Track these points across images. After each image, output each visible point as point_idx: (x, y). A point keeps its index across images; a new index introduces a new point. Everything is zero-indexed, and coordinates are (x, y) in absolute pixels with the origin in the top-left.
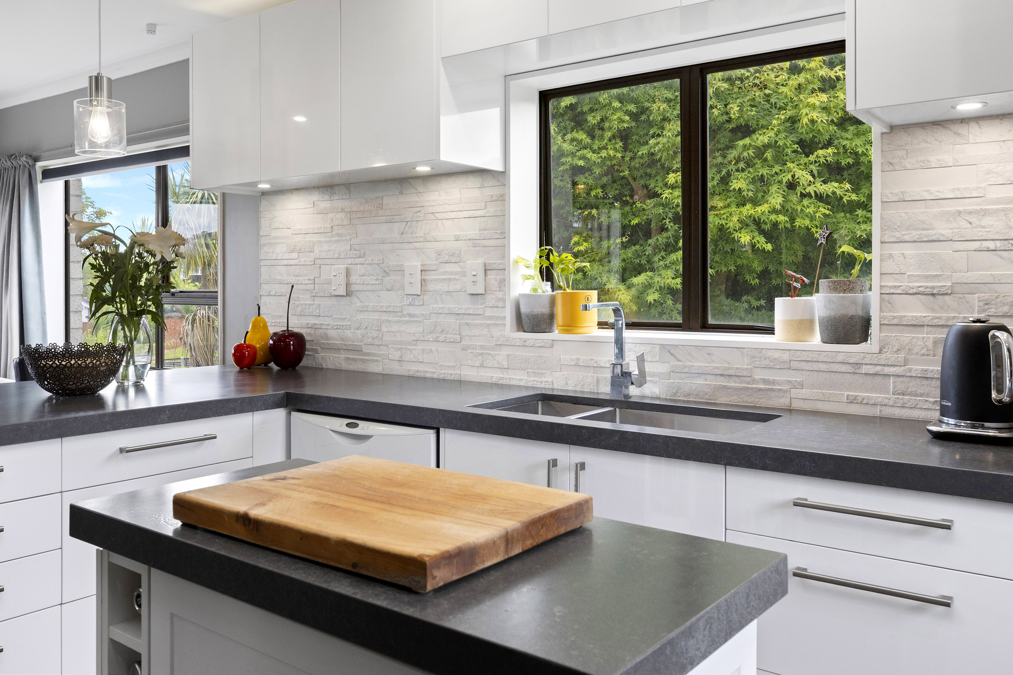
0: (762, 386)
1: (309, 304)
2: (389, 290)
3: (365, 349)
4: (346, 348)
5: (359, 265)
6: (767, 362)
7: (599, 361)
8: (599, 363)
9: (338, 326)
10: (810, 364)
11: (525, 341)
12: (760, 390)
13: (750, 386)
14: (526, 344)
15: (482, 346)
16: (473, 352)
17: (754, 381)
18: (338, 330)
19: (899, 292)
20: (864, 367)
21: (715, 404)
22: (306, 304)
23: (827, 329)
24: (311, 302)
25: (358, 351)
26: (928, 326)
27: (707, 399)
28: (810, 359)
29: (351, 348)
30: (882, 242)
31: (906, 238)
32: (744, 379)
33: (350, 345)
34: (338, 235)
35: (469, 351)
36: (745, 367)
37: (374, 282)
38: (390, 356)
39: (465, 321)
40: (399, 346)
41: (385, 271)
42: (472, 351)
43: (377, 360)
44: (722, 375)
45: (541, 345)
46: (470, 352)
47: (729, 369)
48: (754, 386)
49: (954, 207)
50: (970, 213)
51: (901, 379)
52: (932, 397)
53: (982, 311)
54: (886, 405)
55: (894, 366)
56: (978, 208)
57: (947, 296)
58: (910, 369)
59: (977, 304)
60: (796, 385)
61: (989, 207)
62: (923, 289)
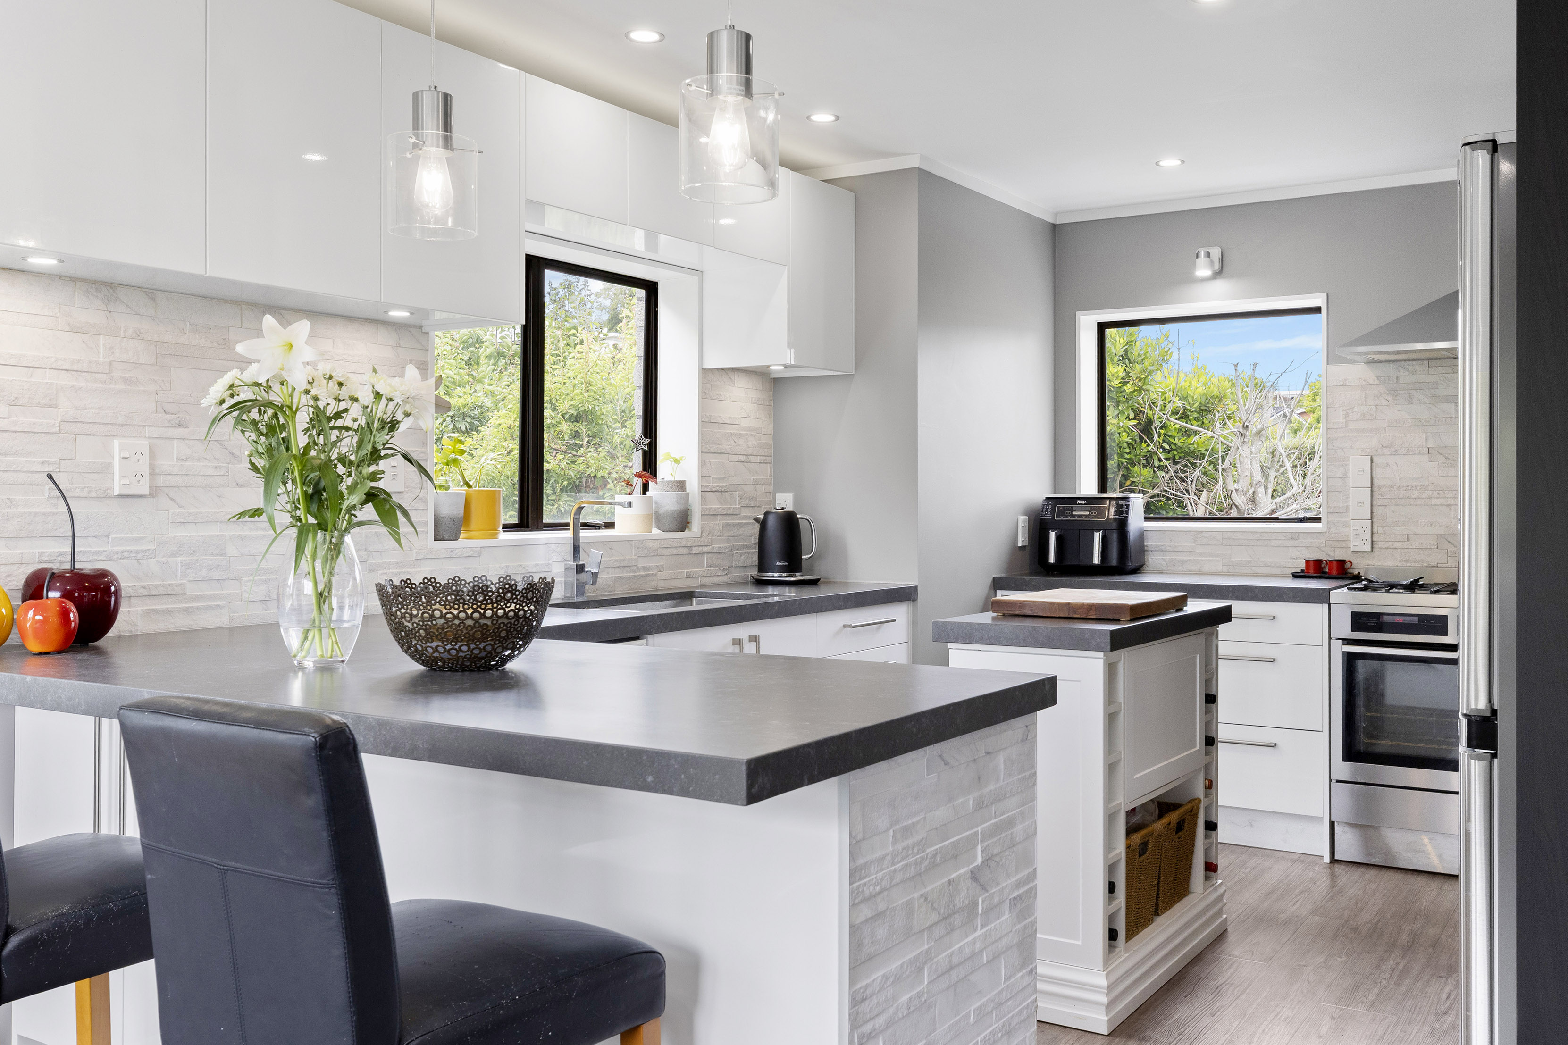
0: (642, 573)
1: (44, 514)
2: (242, 486)
3: (192, 590)
4: (147, 593)
5: (175, 442)
6: (645, 552)
7: (527, 566)
8: (527, 568)
9: (125, 554)
10: (668, 550)
11: (452, 551)
12: (642, 576)
13: (636, 574)
14: (453, 555)
15: (397, 563)
16: (386, 573)
17: (638, 570)
18: (124, 562)
19: (708, 490)
20: (694, 548)
21: (614, 594)
22: (36, 514)
23: (676, 520)
24: (49, 510)
25: (179, 595)
26: (720, 515)
27: (609, 592)
28: (669, 546)
29: (162, 591)
30: (702, 452)
31: (712, 450)
32: (632, 568)
33: (156, 587)
34: (126, 380)
35: (380, 572)
36: (633, 557)
37: (210, 471)
38: (245, 595)
39: (374, 531)
40: (264, 577)
41: (233, 454)
42: (385, 571)
43: (219, 605)
44: (618, 567)
45: (470, 554)
46: (382, 574)
47: (624, 560)
48: (638, 574)
49: (729, 430)
50: (735, 435)
51: (710, 555)
52: (723, 567)
53: (739, 503)
54: (703, 576)
55: (707, 546)
56: (738, 432)
57: (727, 494)
58: (713, 547)
59: (737, 499)
60: (661, 569)
61: (742, 432)
62: (718, 488)
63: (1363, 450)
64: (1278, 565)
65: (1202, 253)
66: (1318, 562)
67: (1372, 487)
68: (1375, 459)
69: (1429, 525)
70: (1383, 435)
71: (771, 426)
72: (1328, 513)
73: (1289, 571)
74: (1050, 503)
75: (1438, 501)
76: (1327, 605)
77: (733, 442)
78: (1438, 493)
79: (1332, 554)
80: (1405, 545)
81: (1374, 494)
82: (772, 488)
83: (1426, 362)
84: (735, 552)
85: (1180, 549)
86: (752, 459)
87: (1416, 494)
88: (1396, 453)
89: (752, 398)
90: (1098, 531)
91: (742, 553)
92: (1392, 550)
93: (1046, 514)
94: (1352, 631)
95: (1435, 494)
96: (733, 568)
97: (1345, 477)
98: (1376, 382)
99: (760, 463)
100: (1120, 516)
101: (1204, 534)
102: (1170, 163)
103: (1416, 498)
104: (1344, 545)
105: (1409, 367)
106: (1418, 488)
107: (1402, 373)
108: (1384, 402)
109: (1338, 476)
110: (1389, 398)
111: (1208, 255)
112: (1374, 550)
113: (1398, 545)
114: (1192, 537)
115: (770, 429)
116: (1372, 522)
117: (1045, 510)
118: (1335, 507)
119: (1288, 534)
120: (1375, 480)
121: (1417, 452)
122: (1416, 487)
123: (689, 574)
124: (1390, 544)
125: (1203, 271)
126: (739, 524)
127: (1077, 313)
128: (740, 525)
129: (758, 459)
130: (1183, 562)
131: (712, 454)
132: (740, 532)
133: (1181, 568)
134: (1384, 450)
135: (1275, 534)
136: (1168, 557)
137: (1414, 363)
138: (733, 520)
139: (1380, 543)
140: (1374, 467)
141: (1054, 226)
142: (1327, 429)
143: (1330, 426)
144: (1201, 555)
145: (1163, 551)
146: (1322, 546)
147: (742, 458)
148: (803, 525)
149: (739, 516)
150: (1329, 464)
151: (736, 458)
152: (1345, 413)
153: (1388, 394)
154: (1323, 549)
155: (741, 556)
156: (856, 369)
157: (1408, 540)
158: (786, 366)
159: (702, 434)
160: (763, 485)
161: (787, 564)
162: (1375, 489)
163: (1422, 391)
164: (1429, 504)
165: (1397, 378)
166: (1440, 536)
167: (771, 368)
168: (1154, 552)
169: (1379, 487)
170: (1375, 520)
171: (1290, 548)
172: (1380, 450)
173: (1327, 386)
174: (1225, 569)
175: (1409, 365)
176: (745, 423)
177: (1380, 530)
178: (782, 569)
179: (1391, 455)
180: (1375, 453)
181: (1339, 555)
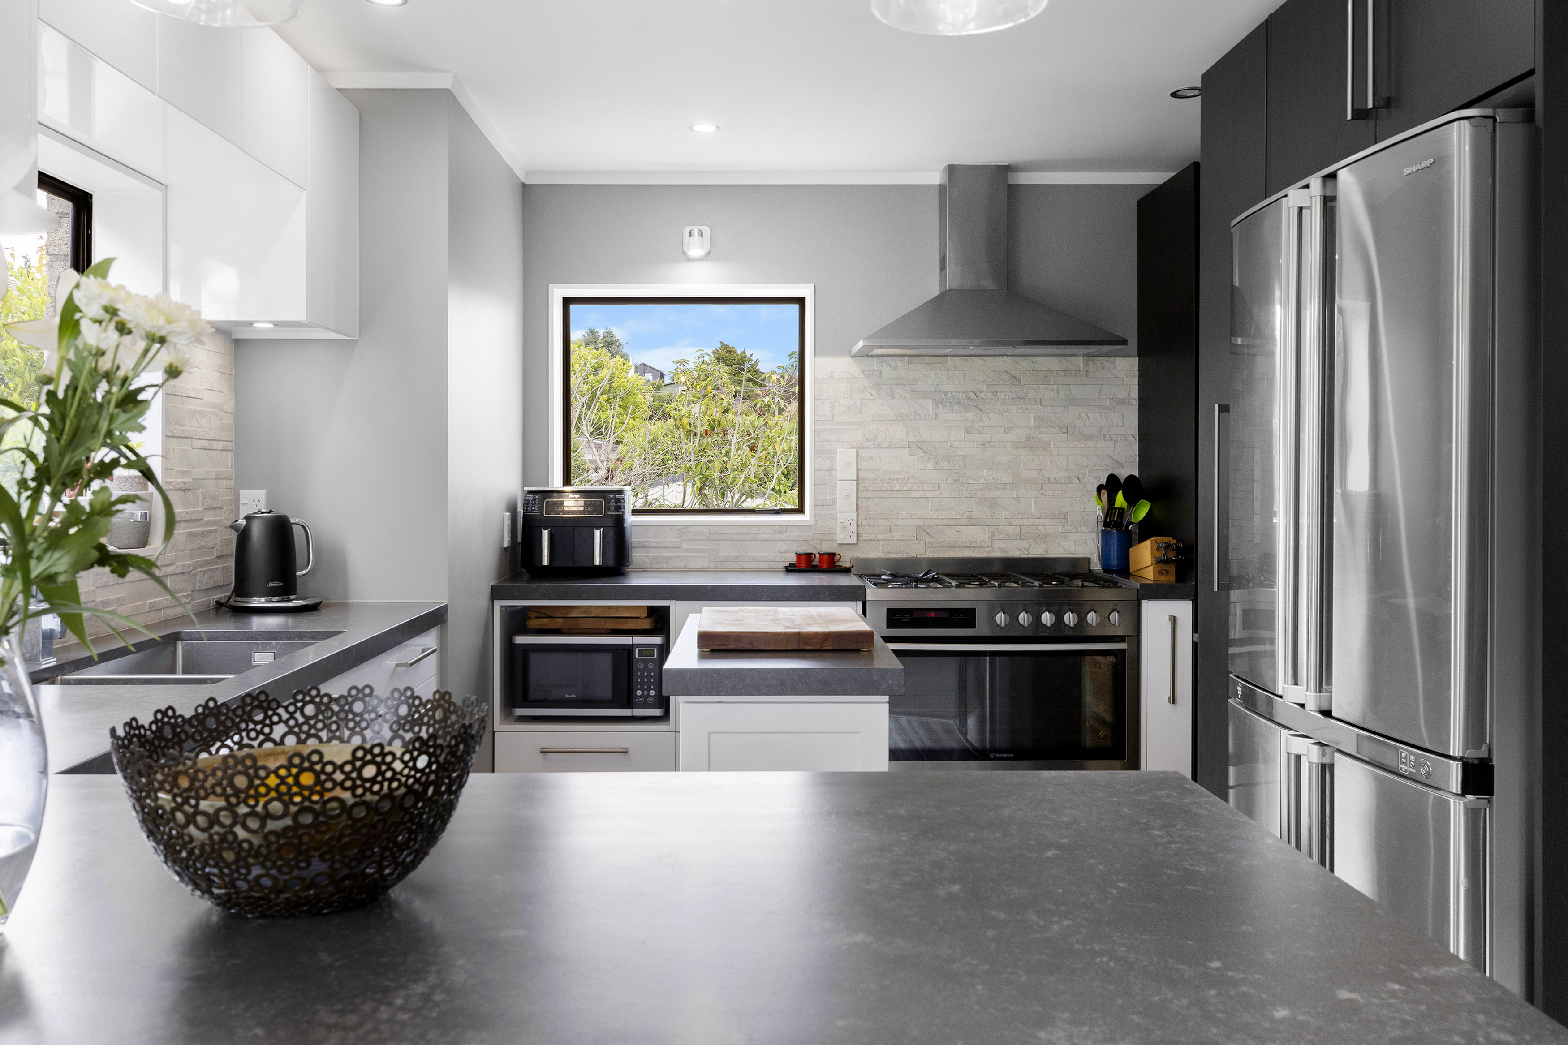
19: (172, 488)
26: (184, 521)
30: (166, 436)
31: (176, 433)
49: (194, 405)
50: (198, 413)
51: (174, 577)
52: (186, 592)
53: (203, 504)
54: (167, 607)
55: (171, 565)
56: (201, 409)
57: (190, 492)
58: (177, 566)
59: (201, 498)
60: (121, 602)
61: (205, 409)
62: (181, 484)
63: (849, 443)
64: (766, 559)
65: (696, 233)
66: (809, 556)
67: (857, 480)
68: (860, 451)
69: (909, 517)
70: (867, 429)
71: (232, 402)
72: (815, 505)
73: (782, 566)
74: (537, 497)
75: (917, 494)
76: (860, 604)
77: (196, 422)
78: (917, 486)
79: (818, 546)
80: (888, 536)
81: (859, 487)
82: (232, 483)
83: (906, 358)
84: (199, 570)
85: (665, 545)
86: (215, 445)
87: (897, 487)
88: (879, 446)
89: (215, 363)
90: (598, 528)
91: (205, 571)
92: (875, 542)
93: (532, 510)
94: (887, 628)
95: (915, 487)
96: (196, 592)
97: (831, 470)
98: (861, 376)
99: (222, 450)
100: (618, 512)
101: (690, 529)
102: (705, 128)
103: (897, 491)
104: (831, 538)
105: (891, 363)
106: (900, 481)
107: (885, 368)
108: (868, 396)
109: (824, 469)
110: (873, 392)
111: (701, 234)
112: (859, 542)
113: (880, 536)
114: (678, 532)
115: (230, 406)
116: (857, 515)
117: (530, 505)
118: (822, 500)
119: (776, 527)
120: (860, 473)
121: (898, 446)
122: (898, 480)
123: (152, 606)
124: (873, 536)
125: (696, 250)
126: (203, 532)
127: (550, 285)
128: (203, 534)
129: (220, 445)
130: (667, 559)
131: (175, 439)
132: (203, 543)
133: (665, 566)
134: (868, 443)
135: (763, 528)
136: (652, 554)
137: (896, 358)
138: (196, 527)
139: (864, 535)
140: (859, 460)
141: (525, 187)
142: (815, 421)
143: (818, 418)
144: (687, 550)
145: (646, 547)
146: (810, 538)
147: (205, 443)
148: (297, 531)
149: (200, 522)
150: (816, 456)
151: (199, 444)
152: (831, 405)
153: (872, 388)
154: (810, 541)
155: (204, 574)
156: (360, 334)
157: (890, 532)
158: (276, 324)
159: (166, 411)
160: (224, 479)
161: (282, 584)
162: (860, 482)
163: (902, 387)
164: (910, 496)
165: (881, 373)
166: (919, 528)
167: (255, 325)
168: (636, 549)
169: (863, 479)
170: (859, 512)
171: (778, 542)
172: (864, 443)
173: (815, 378)
174: (712, 565)
175: (891, 360)
176: (208, 397)
177: (865, 523)
178: (272, 593)
179: (875, 448)
180: (860, 446)
181: (826, 548)
